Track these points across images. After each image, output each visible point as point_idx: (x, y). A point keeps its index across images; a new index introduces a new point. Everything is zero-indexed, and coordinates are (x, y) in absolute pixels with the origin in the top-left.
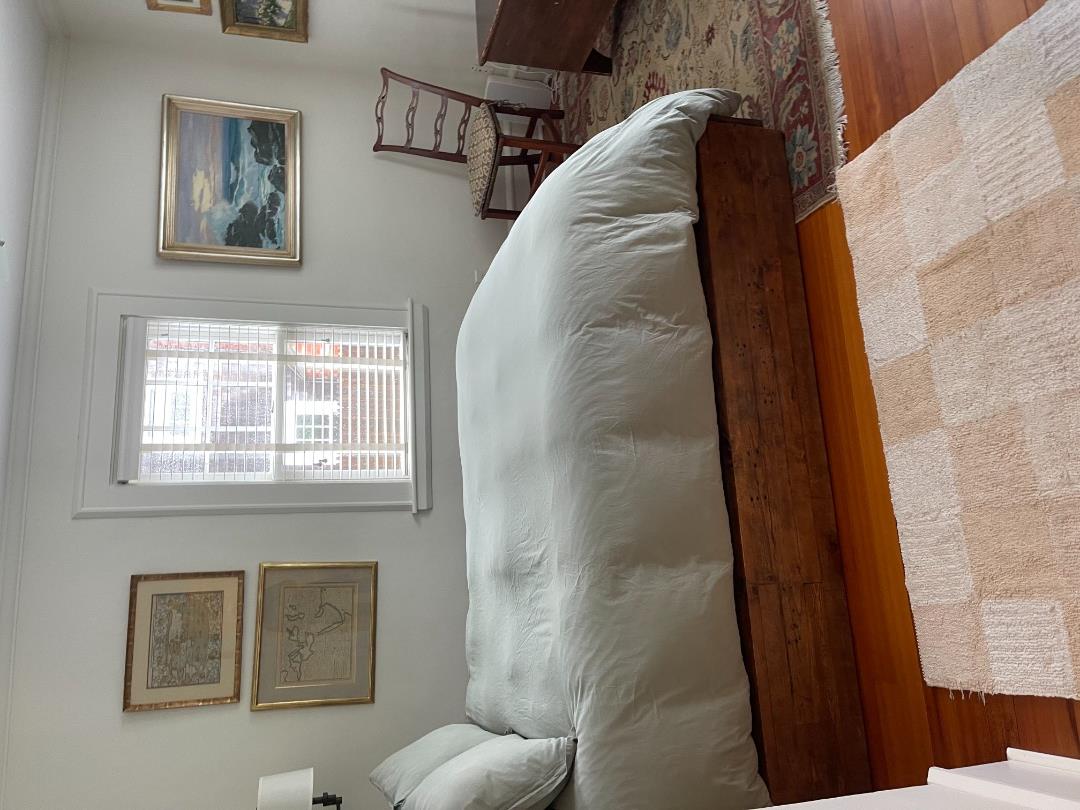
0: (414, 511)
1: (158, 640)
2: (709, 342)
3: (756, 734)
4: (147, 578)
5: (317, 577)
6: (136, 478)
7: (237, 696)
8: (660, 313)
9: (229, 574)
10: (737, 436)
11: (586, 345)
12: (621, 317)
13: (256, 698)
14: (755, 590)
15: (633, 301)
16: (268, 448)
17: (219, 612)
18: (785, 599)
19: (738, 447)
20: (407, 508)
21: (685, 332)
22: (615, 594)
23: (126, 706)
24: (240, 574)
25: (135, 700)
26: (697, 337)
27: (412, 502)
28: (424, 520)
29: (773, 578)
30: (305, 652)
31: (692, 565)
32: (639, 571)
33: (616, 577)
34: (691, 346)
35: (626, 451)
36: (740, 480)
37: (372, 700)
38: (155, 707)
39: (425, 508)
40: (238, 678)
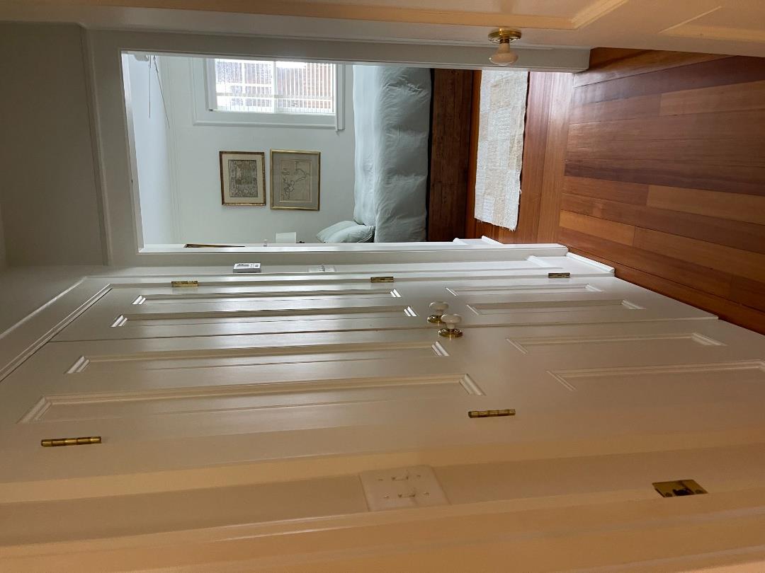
0: (336, 130)
1: (232, 178)
2: (430, 95)
3: (427, 228)
4: (226, 152)
5: (294, 157)
6: (217, 108)
7: (265, 203)
8: (413, 83)
9: (258, 153)
10: (435, 132)
11: (387, 93)
12: (399, 84)
13: (272, 205)
14: (433, 185)
15: (403, 78)
16: (271, 97)
17: (255, 169)
18: (444, 188)
19: (435, 136)
20: (333, 128)
21: (420, 92)
22: (388, 184)
23: (223, 203)
24: (262, 154)
25: (226, 201)
26: (425, 94)
27: (335, 125)
28: (341, 134)
29: (440, 182)
30: (291, 188)
31: (413, 176)
32: (396, 176)
33: (389, 178)
34: (422, 98)
35: (396, 135)
36: (434, 148)
37: (319, 209)
38: (234, 204)
39: (341, 128)
40: (265, 196)
